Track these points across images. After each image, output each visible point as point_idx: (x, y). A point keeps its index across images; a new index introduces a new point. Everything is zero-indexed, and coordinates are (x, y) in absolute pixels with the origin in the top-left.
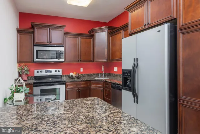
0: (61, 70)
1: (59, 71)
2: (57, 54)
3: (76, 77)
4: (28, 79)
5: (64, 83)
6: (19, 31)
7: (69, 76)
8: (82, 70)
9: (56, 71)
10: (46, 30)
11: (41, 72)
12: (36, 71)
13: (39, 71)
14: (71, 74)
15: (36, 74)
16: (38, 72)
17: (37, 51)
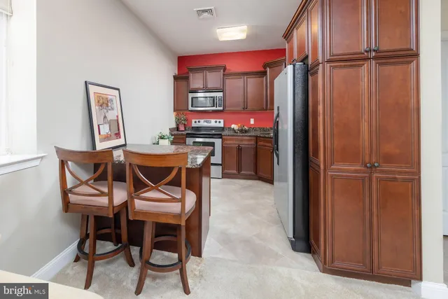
0: (222, 121)
1: (220, 122)
2: (214, 100)
3: (238, 130)
4: (185, 130)
5: (220, 136)
6: (176, 78)
7: (230, 128)
8: (252, 121)
9: (216, 122)
10: (202, 74)
11: (199, 122)
12: (193, 121)
13: (197, 121)
14: (233, 126)
15: (194, 125)
16: (195, 122)
17: (192, 98)
